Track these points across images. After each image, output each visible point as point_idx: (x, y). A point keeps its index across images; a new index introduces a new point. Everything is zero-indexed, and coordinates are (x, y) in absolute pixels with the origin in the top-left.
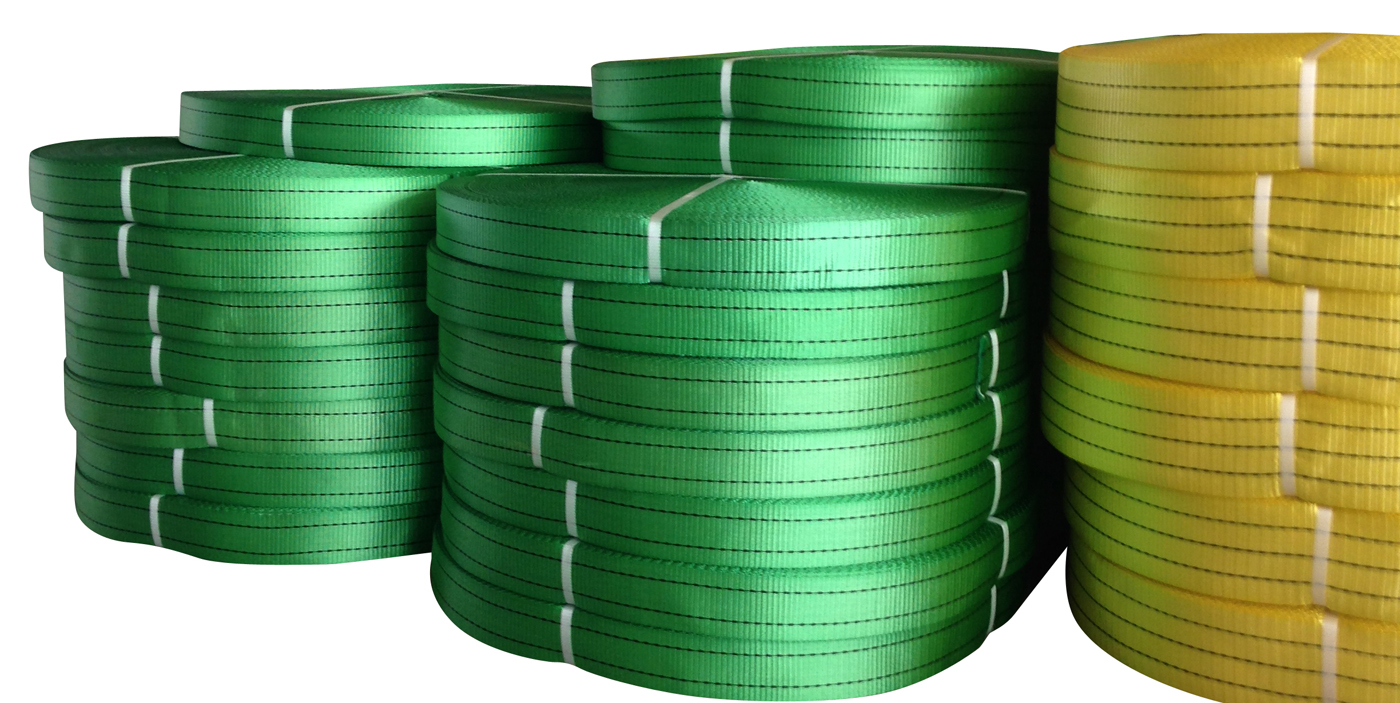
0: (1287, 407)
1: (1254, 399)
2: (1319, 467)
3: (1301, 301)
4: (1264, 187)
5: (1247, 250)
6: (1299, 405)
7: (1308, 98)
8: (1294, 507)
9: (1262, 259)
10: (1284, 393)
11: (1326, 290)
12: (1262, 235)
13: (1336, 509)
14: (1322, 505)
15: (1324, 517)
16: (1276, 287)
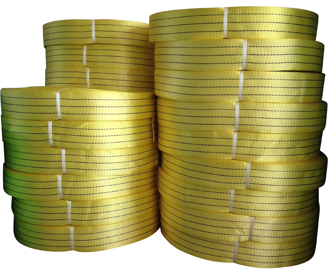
0: (60, 178)
1: (52, 176)
2: (68, 191)
3: (61, 152)
4: (50, 124)
5: (47, 140)
6: (62, 177)
7: (58, 102)
8: (63, 201)
9: (51, 142)
10: (59, 174)
11: (66, 149)
12: (51, 136)
13: (72, 201)
14: (69, 201)
15: (69, 203)
16: (55, 149)
